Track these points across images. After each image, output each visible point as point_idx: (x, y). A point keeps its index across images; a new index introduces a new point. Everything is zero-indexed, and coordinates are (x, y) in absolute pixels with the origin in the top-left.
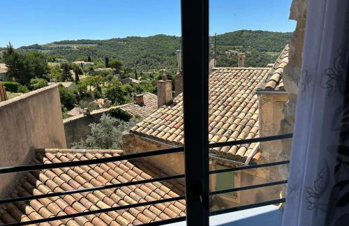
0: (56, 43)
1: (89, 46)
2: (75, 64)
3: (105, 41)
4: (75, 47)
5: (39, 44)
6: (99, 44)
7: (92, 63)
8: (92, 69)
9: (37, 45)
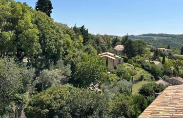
0: (144, 35)
1: (165, 38)
2: (160, 50)
3: (178, 35)
4: (155, 38)
5: (134, 35)
6: (173, 37)
7: (171, 50)
8: (170, 54)
9: (133, 35)
